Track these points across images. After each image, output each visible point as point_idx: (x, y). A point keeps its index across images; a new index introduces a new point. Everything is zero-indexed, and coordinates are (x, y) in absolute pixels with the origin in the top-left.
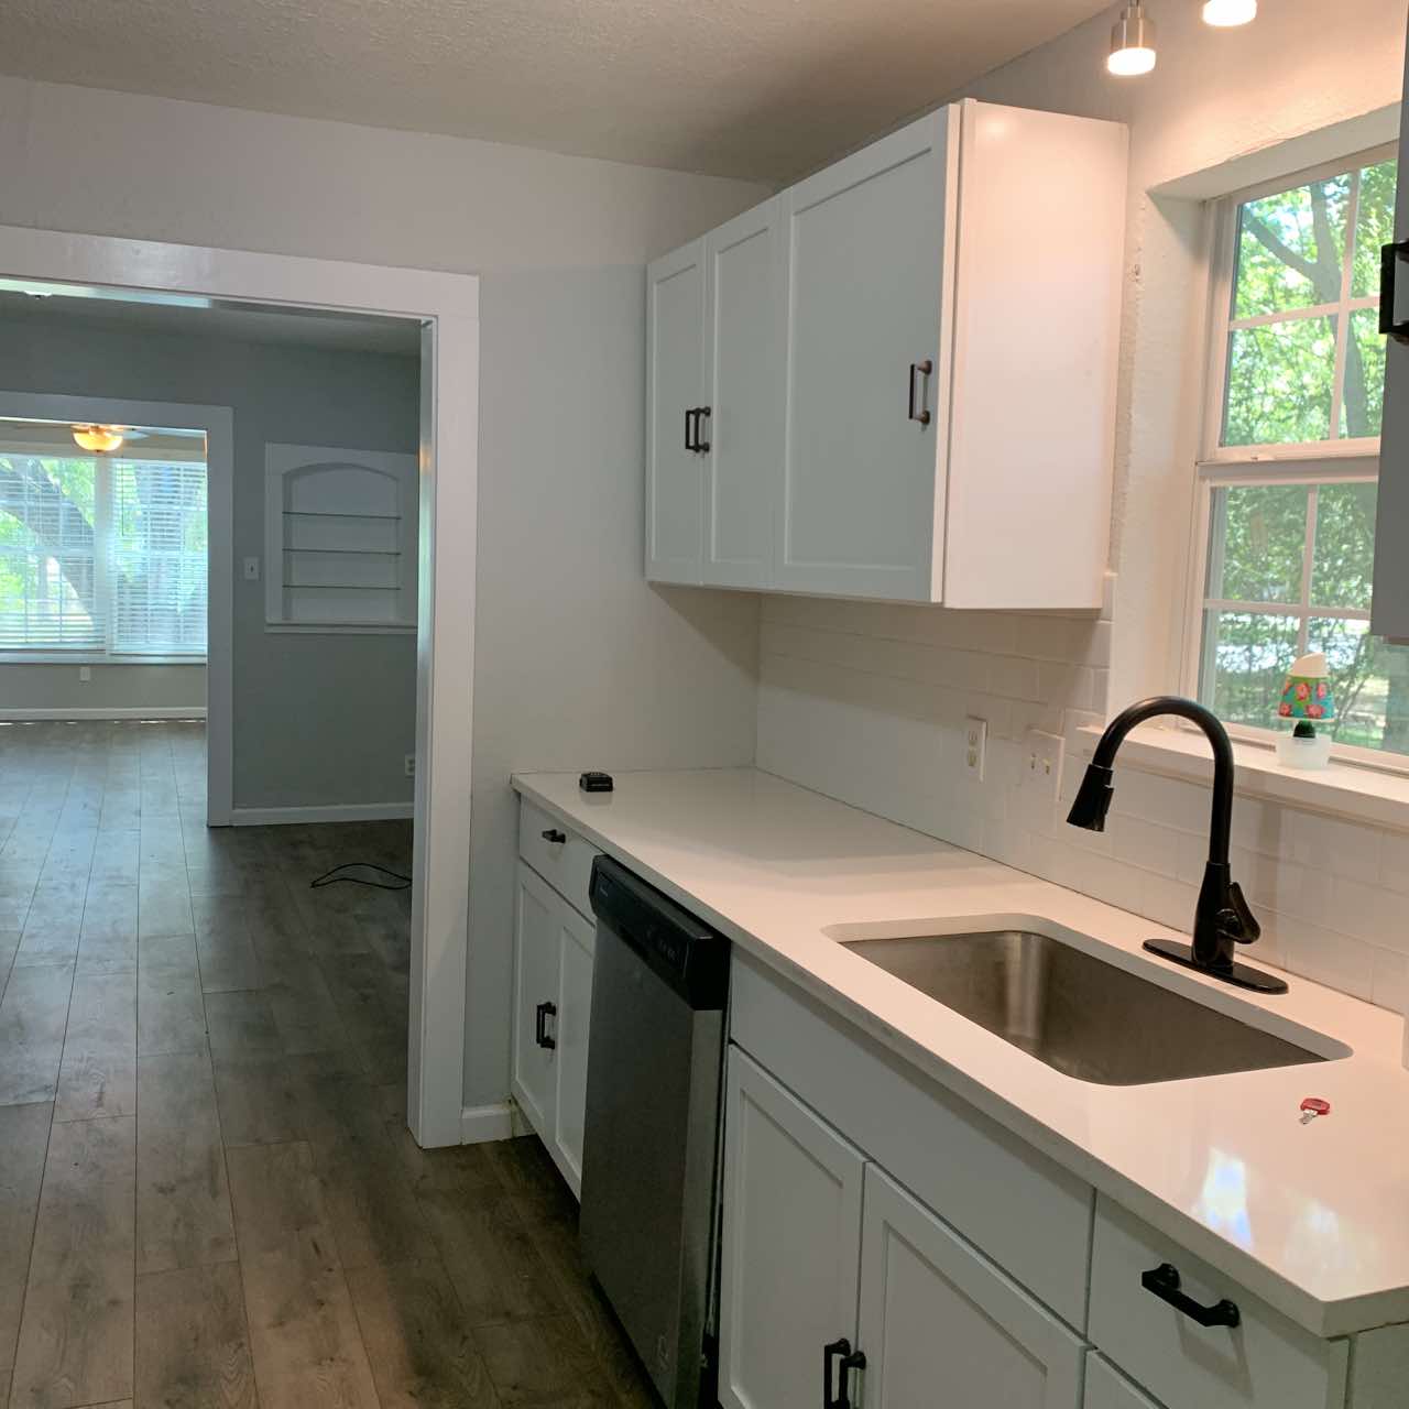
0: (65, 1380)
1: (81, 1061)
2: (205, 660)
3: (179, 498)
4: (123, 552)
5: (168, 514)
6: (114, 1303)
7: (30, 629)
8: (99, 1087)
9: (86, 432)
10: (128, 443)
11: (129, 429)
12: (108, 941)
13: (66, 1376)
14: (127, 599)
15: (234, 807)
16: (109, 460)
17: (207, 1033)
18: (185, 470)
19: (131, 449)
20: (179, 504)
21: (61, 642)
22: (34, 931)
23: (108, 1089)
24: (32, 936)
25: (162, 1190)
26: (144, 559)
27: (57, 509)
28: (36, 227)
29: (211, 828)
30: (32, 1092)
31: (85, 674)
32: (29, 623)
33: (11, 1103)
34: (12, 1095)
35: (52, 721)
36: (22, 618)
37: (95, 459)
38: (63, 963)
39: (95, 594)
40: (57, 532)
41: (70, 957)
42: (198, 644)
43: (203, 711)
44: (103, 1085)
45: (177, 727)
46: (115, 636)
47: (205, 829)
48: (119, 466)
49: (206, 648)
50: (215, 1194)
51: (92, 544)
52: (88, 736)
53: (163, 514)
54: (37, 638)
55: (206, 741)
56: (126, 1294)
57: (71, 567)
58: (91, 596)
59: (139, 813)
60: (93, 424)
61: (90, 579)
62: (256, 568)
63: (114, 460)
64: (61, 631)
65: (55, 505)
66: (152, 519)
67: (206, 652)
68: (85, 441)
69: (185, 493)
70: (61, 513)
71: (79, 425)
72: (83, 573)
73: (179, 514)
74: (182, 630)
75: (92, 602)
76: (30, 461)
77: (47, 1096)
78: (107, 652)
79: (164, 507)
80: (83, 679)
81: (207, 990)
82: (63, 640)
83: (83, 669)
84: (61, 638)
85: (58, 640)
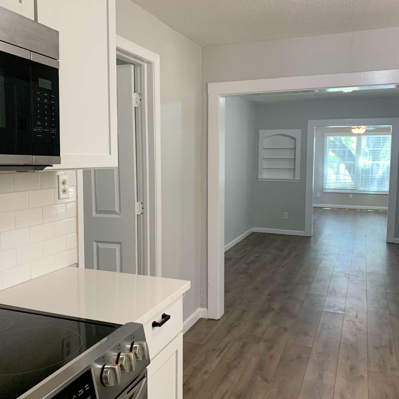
0: (349, 394)
1: (351, 304)
2: (388, 193)
3: (380, 146)
4: (363, 162)
5: (377, 151)
6: (362, 377)
7: (337, 183)
8: (356, 313)
9: (355, 129)
10: (367, 131)
11: (367, 127)
12: (358, 272)
13: (349, 393)
14: (364, 175)
15: (395, 237)
16: (361, 136)
17: (388, 304)
18: (382, 138)
19: (367, 132)
20: (380, 147)
21: (345, 187)
22: (338, 266)
23: (359, 314)
24: (337, 267)
25: (375, 347)
26: (369, 164)
27: (346, 150)
28: (353, 72)
29: (388, 243)
30: (338, 310)
31: (351, 196)
33: (333, 312)
34: (333, 310)
35: (341, 209)
37: (357, 136)
38: (346, 275)
39: (355, 174)
40: (345, 157)
41: (348, 274)
42: (386, 188)
43: (386, 208)
44: (357, 313)
45: (377, 212)
46: (360, 186)
47: (386, 243)
48: (363, 138)
49: (388, 190)
50: (391, 353)
51: (354, 160)
52: (352, 213)
53: (375, 151)
54: (339, 186)
55: (387, 217)
56: (366, 375)
57: (348, 166)
58: (353, 174)
59: (366, 236)
60: (356, 126)
61: (354, 170)
63: (362, 136)
64: (345, 184)
65: (345, 150)
66: (372, 152)
67: (388, 191)
68: (355, 131)
69: (382, 144)
70: (347, 151)
71: (353, 127)
72: (352, 168)
73: (380, 151)
74: (370, 184)
75: (353, 176)
76: (338, 138)
77: (342, 312)
78: (357, 190)
79: (376, 149)
81: (387, 291)
82: (346, 186)
83: (351, 195)
84: (345, 186)
85: (344, 186)
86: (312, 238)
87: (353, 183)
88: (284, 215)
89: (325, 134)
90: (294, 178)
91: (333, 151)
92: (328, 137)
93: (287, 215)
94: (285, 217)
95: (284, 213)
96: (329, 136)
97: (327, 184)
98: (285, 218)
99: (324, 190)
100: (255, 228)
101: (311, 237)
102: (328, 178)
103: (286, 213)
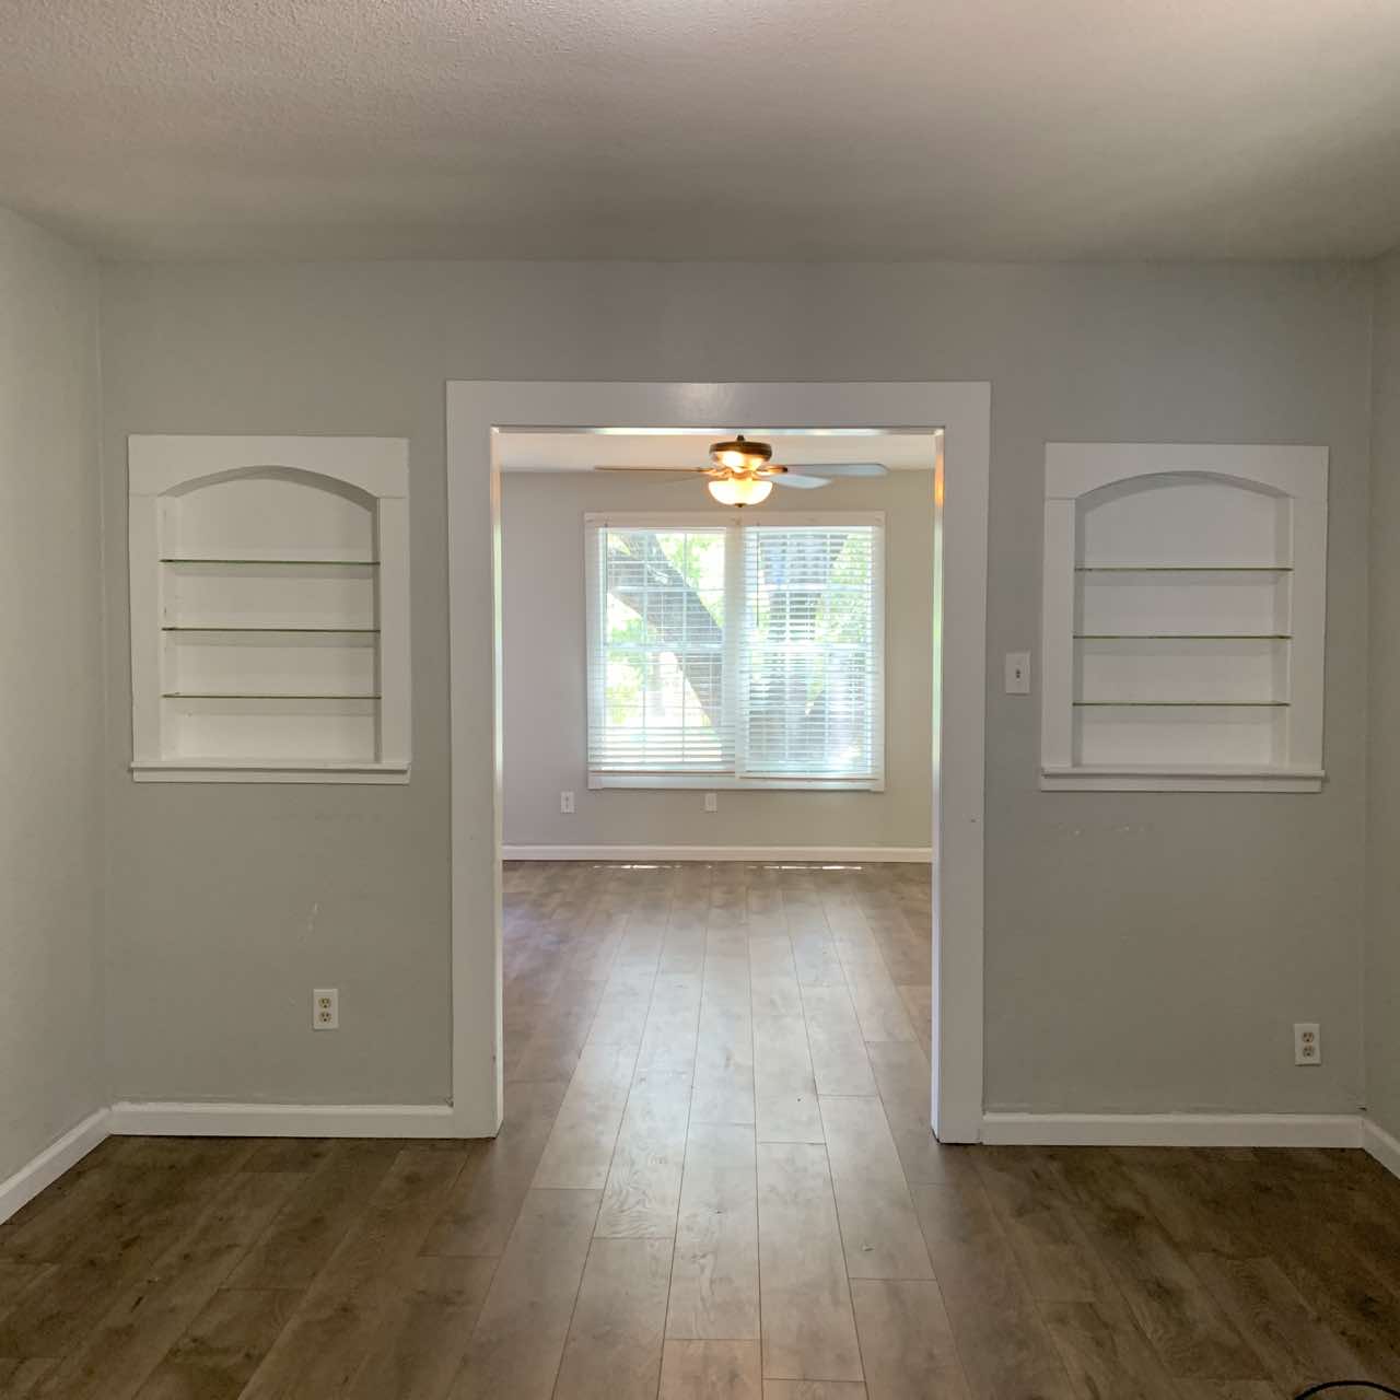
7: (646, 745)
15: (985, 1109)
18: (832, 537)
21: (683, 763)
31: (711, 802)
32: (648, 739)
36: (640, 731)
39: (723, 701)
40: (679, 623)
46: (746, 754)
48: (752, 535)
51: (719, 640)
54: (655, 758)
58: (718, 704)
61: (716, 684)
62: (1026, 674)
64: (683, 749)
65: (677, 592)
70: (684, 598)
72: (707, 674)
75: (719, 712)
78: (738, 775)
80: (708, 809)
82: (686, 760)
83: (709, 796)
84: (683, 756)
85: (679, 760)
86: (500, 1148)
87: (720, 742)
88: (318, 1009)
89: (588, 516)
90: (377, 759)
91: (628, 599)
92: (601, 530)
93: (334, 1010)
94: (325, 1017)
95: (319, 993)
96: (606, 526)
97: (605, 749)
98: (318, 1024)
99: (591, 778)
100: (126, 1107)
101: (490, 1140)
102: (609, 721)
103: (332, 993)
